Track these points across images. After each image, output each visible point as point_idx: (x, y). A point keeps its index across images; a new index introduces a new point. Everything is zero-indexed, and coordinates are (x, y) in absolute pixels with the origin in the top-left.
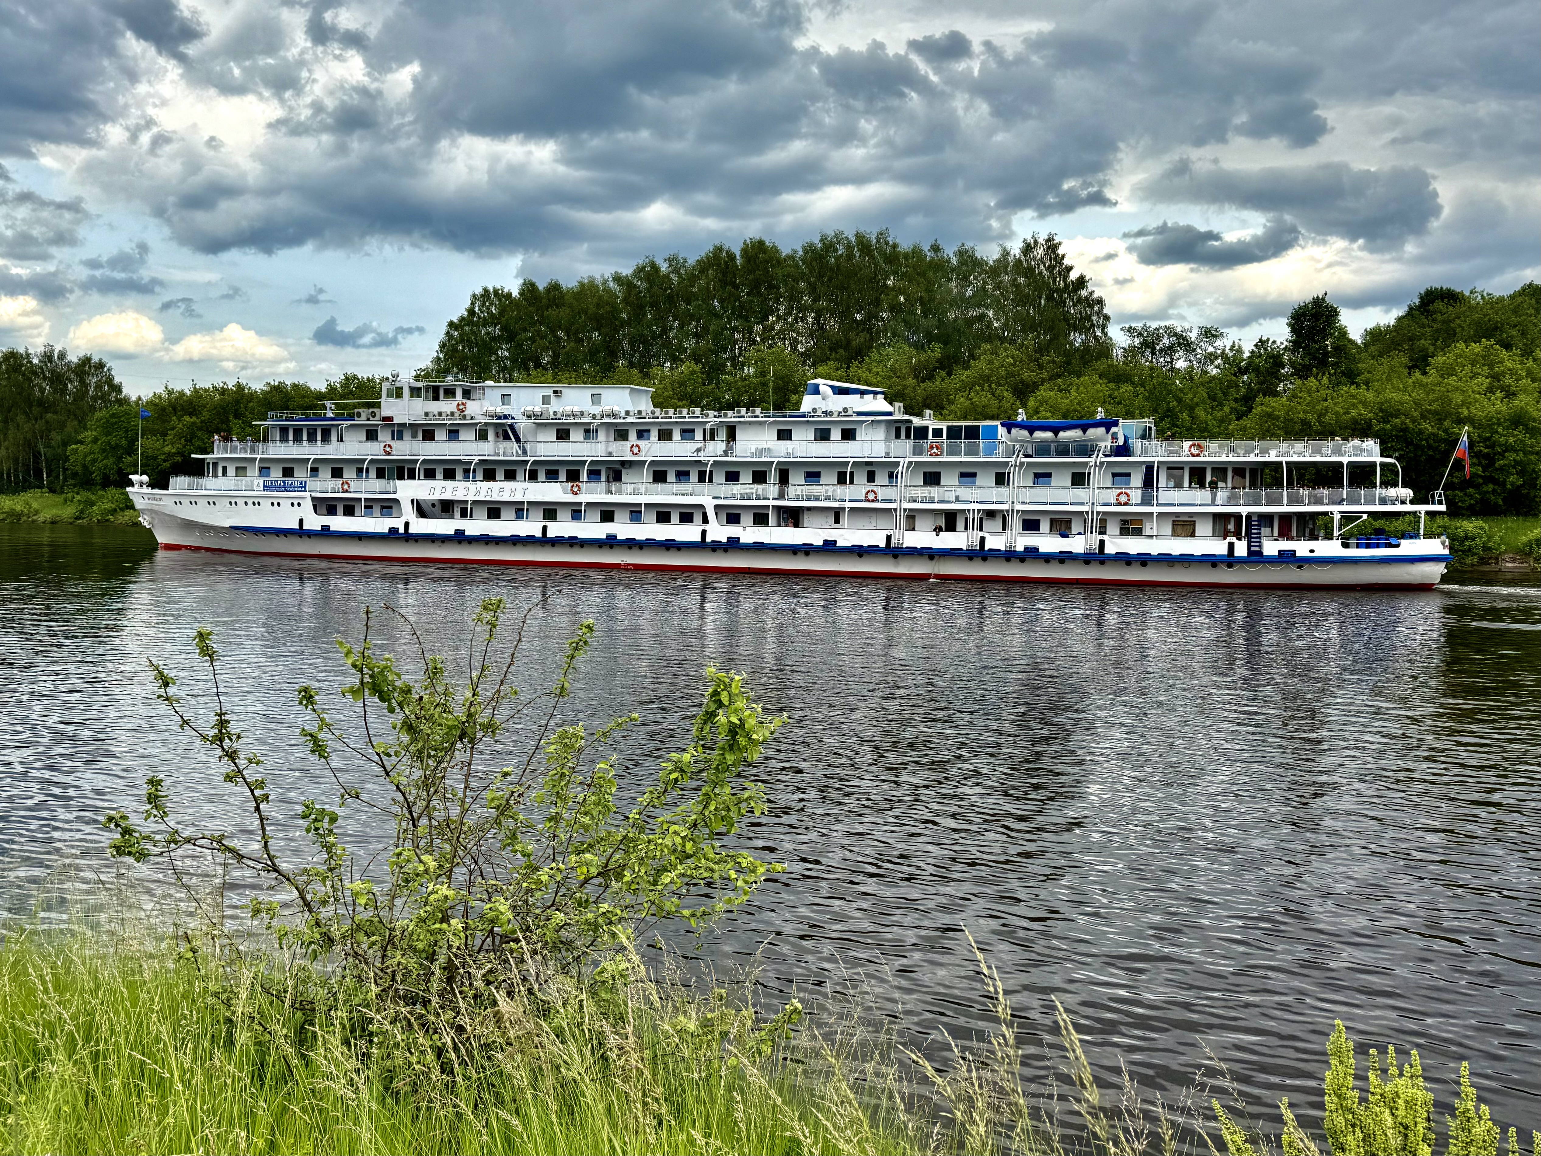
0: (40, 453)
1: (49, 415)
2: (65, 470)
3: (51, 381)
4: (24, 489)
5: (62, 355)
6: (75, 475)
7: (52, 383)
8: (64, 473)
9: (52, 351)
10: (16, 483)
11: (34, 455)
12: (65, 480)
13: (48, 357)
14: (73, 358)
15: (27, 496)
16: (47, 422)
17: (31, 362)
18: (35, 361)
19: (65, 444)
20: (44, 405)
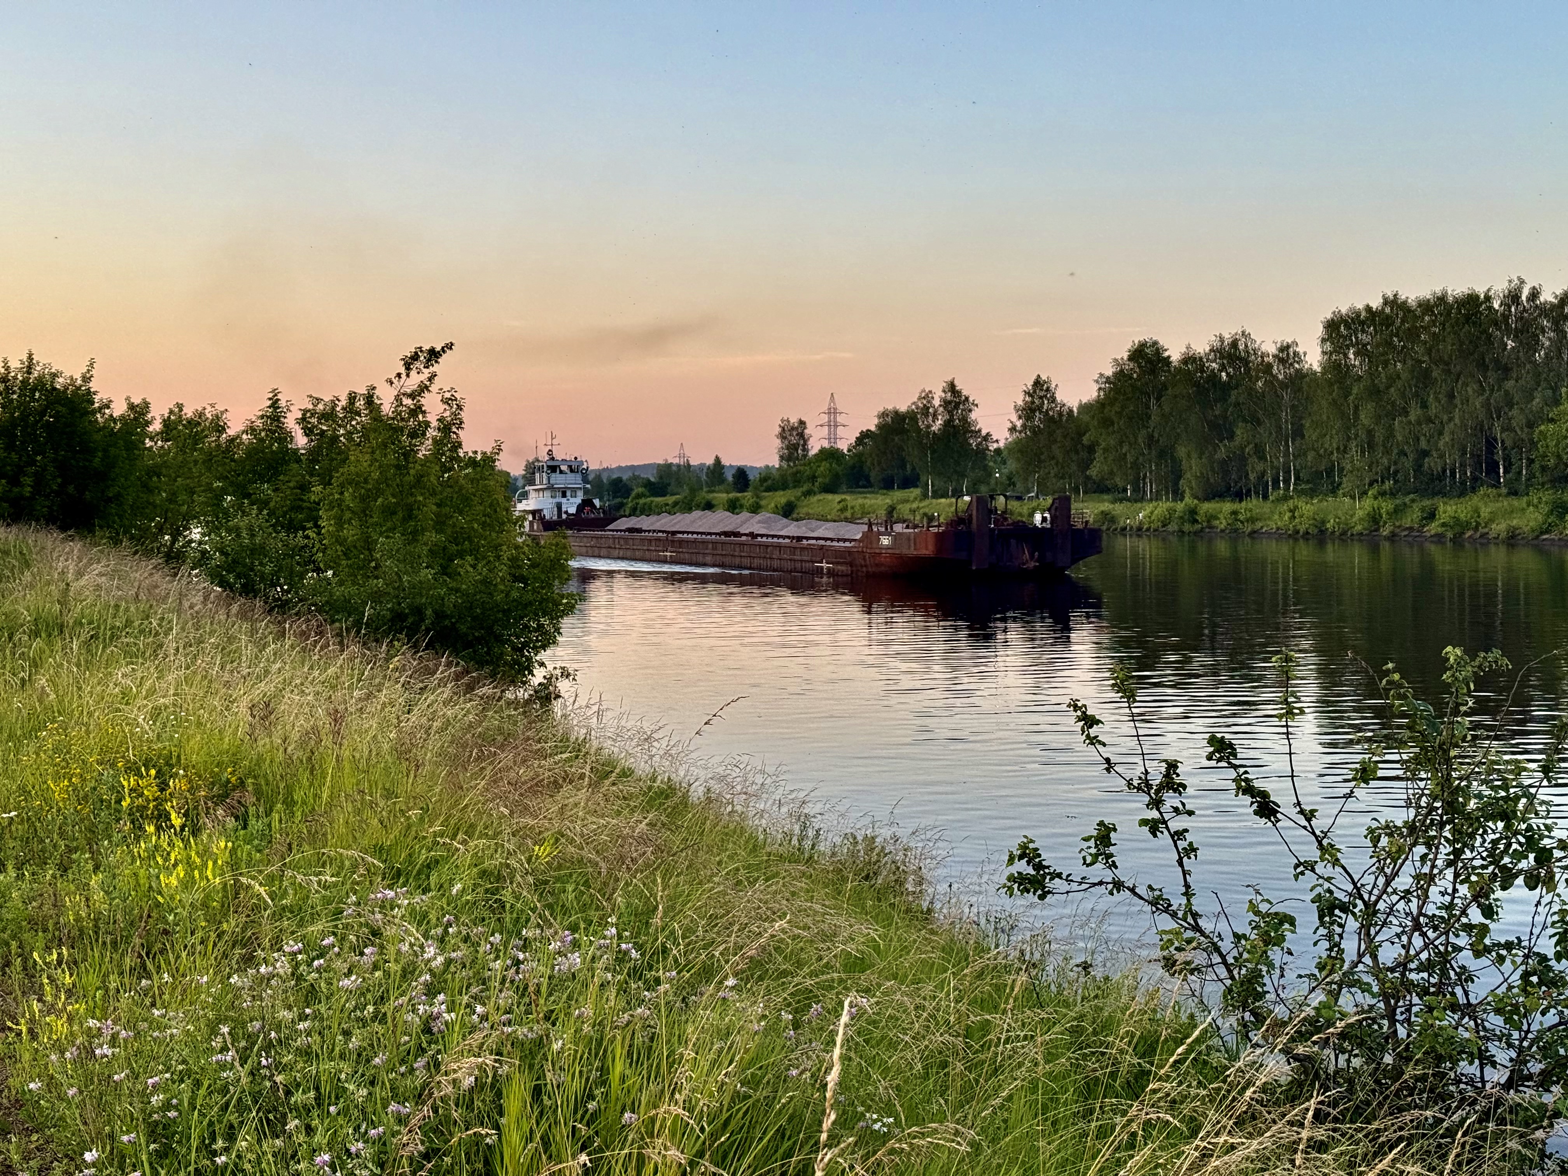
0: (1496, 440)
1: (1512, 383)
2: (1531, 462)
3: (1517, 335)
4: (1474, 490)
5: (1534, 294)
6: (1544, 469)
7: (1516, 336)
8: (1528, 466)
9: (1519, 289)
10: (1462, 483)
11: (1487, 441)
12: (1531, 476)
13: (1513, 297)
14: (1547, 296)
15: (1475, 500)
16: (1507, 393)
17: (1490, 308)
18: (1496, 305)
19: (1531, 425)
20: (1507, 370)
